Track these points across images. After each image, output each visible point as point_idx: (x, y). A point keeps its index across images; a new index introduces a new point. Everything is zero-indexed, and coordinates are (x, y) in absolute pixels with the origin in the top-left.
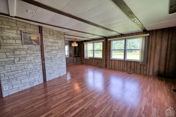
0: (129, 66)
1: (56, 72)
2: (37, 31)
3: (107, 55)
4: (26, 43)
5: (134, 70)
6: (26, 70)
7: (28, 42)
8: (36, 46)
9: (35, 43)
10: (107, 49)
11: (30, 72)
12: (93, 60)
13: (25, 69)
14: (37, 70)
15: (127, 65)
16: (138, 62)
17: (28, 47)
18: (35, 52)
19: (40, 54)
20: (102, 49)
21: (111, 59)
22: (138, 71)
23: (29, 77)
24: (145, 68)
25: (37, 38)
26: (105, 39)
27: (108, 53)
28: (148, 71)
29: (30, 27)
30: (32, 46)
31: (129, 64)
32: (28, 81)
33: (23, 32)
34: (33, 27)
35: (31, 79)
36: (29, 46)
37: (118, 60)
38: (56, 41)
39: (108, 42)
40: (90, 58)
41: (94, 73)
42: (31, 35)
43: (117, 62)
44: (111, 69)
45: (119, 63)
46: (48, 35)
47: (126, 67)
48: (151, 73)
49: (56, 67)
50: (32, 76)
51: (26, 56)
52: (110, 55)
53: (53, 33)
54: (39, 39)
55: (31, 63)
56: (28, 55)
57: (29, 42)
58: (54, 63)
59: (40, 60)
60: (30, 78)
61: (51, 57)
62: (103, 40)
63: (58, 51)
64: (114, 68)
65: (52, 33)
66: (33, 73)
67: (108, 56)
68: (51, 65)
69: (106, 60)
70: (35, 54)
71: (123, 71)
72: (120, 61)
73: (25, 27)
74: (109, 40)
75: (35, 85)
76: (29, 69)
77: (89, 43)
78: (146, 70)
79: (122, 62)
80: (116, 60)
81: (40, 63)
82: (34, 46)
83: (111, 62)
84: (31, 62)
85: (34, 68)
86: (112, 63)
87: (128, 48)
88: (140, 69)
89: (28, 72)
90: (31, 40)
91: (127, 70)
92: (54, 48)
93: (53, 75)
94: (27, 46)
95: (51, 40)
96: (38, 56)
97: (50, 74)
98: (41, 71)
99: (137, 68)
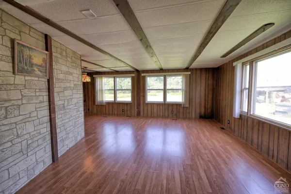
0: (170, 110)
1: (71, 135)
2: (42, 44)
3: (140, 97)
4: (22, 71)
5: (176, 115)
6: (19, 140)
7: (26, 67)
8: (40, 79)
9: (39, 73)
10: (139, 88)
11: (30, 142)
12: (115, 107)
13: (18, 136)
14: (42, 135)
15: (168, 109)
16: (181, 105)
17: (25, 80)
18: (38, 94)
19: (46, 98)
20: (130, 87)
21: (146, 102)
22: (181, 115)
23: (26, 156)
24: (188, 111)
25: (43, 61)
26: (136, 73)
27: (142, 94)
28: (190, 114)
29: (29, 34)
30: (33, 78)
31: (170, 108)
32: (25, 167)
33: (18, 43)
34: (34, 35)
35: (31, 160)
36: (27, 78)
37: (155, 104)
38: (71, 70)
39: (141, 78)
40: (109, 103)
41: (116, 128)
42: (33, 54)
43: (155, 107)
44: (147, 117)
45: (159, 107)
46: (59, 56)
47: (166, 111)
48: (193, 116)
49: (71, 123)
50: (31, 152)
51: (20, 102)
52: (144, 96)
53: (66, 53)
54: (46, 64)
55: (30, 119)
56: (24, 102)
57: (28, 69)
58: (68, 116)
59: (47, 113)
60: (28, 159)
61: (64, 104)
62: (133, 75)
63: (74, 91)
64: (151, 115)
65: (64, 54)
66: (35, 145)
67: (142, 98)
68: (64, 121)
69: (139, 105)
70: (37, 99)
71: (164, 117)
72: (158, 104)
73: (20, 32)
74: (142, 75)
75: (37, 173)
76: (26, 137)
77: (105, 77)
78: (189, 113)
79: (161, 107)
80: (153, 104)
81: (47, 119)
82: (37, 79)
83: (146, 107)
84: (30, 117)
85: (35, 132)
86: (147, 109)
87: (168, 87)
88: (183, 112)
89: (24, 143)
90: (32, 65)
91: (168, 116)
92: (68, 85)
93: (66, 142)
94: (23, 77)
95: (64, 68)
96: (43, 102)
97: (63, 140)
98: (48, 138)
99: (179, 112)
